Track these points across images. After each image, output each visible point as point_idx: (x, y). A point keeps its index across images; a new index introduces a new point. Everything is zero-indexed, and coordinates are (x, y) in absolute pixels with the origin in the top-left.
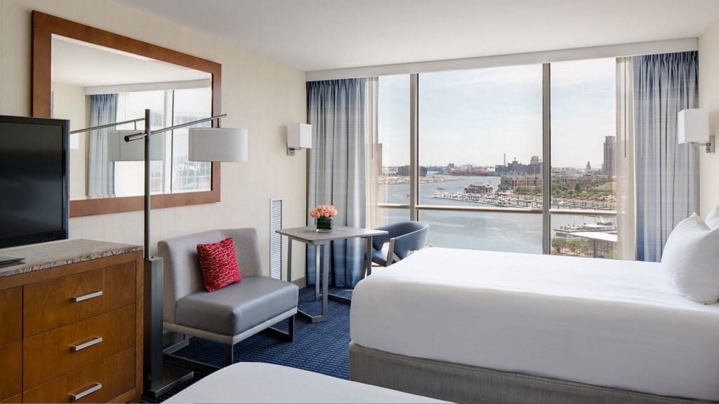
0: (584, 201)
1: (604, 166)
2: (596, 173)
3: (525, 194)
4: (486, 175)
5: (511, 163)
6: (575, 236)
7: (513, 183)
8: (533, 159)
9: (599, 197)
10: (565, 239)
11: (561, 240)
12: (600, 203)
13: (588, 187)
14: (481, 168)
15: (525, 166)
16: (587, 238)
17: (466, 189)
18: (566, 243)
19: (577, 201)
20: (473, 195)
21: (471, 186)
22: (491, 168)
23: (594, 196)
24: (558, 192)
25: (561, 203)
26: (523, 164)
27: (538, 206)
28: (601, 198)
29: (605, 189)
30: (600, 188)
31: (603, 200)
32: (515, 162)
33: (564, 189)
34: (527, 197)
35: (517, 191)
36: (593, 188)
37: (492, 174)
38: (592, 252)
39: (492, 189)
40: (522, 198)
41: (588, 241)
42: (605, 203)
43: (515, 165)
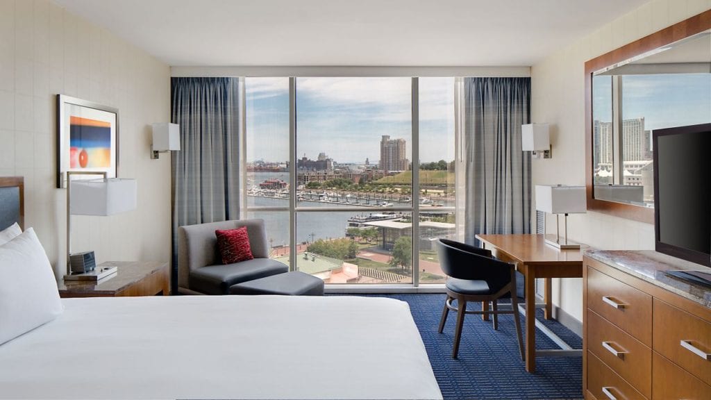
0: (368, 193)
1: (380, 161)
2: (375, 168)
3: (317, 189)
4: (278, 170)
5: (301, 159)
6: (366, 225)
7: (305, 179)
8: (320, 155)
9: (379, 189)
10: (358, 229)
11: (354, 230)
12: (380, 195)
13: (369, 181)
14: (271, 164)
15: (313, 162)
16: (377, 226)
17: (261, 185)
18: (359, 232)
19: (361, 193)
20: (268, 190)
21: (266, 182)
22: (282, 164)
23: (375, 189)
24: (345, 187)
25: (349, 196)
26: (312, 160)
27: (330, 199)
28: (381, 190)
29: (384, 182)
30: (379, 181)
31: (383, 192)
32: (305, 159)
33: (349, 183)
34: (319, 191)
35: (309, 185)
36: (374, 181)
37: (283, 170)
38: (382, 238)
39: (285, 184)
40: (313, 192)
41: (378, 230)
42: (384, 195)
43: (305, 161)
